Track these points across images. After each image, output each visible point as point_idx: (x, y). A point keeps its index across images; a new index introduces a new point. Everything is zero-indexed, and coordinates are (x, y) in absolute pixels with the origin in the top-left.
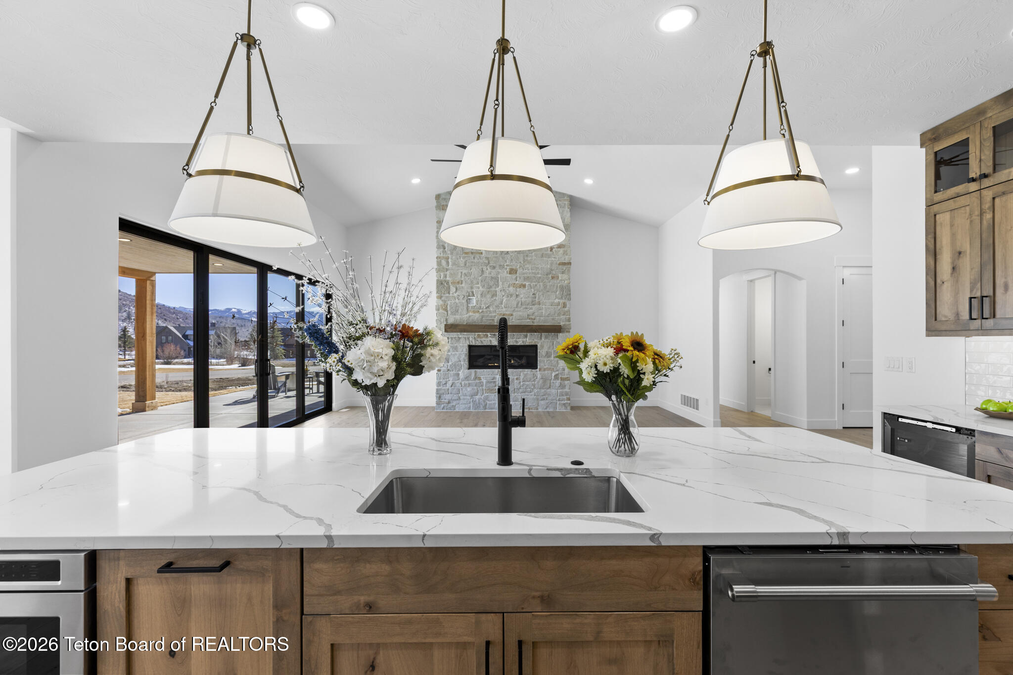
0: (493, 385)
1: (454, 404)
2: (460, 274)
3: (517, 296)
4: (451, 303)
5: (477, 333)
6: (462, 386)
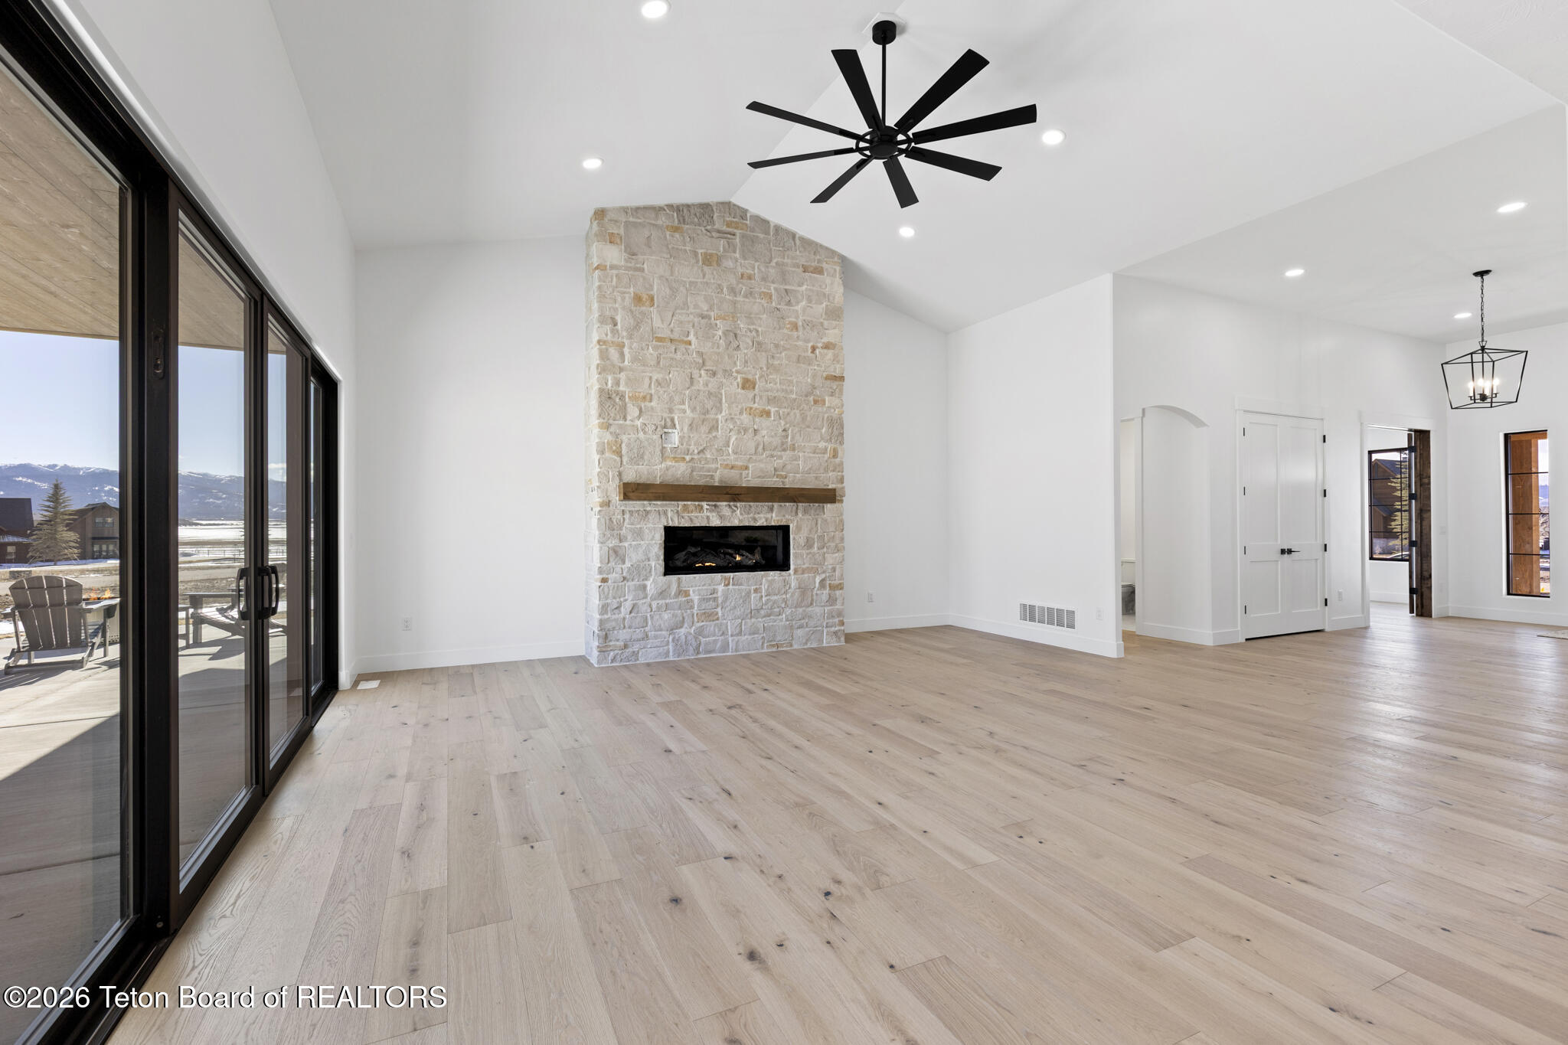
0: (714, 604)
1: (636, 648)
2: (647, 381)
3: (756, 431)
4: (629, 439)
5: (683, 503)
6: (651, 611)
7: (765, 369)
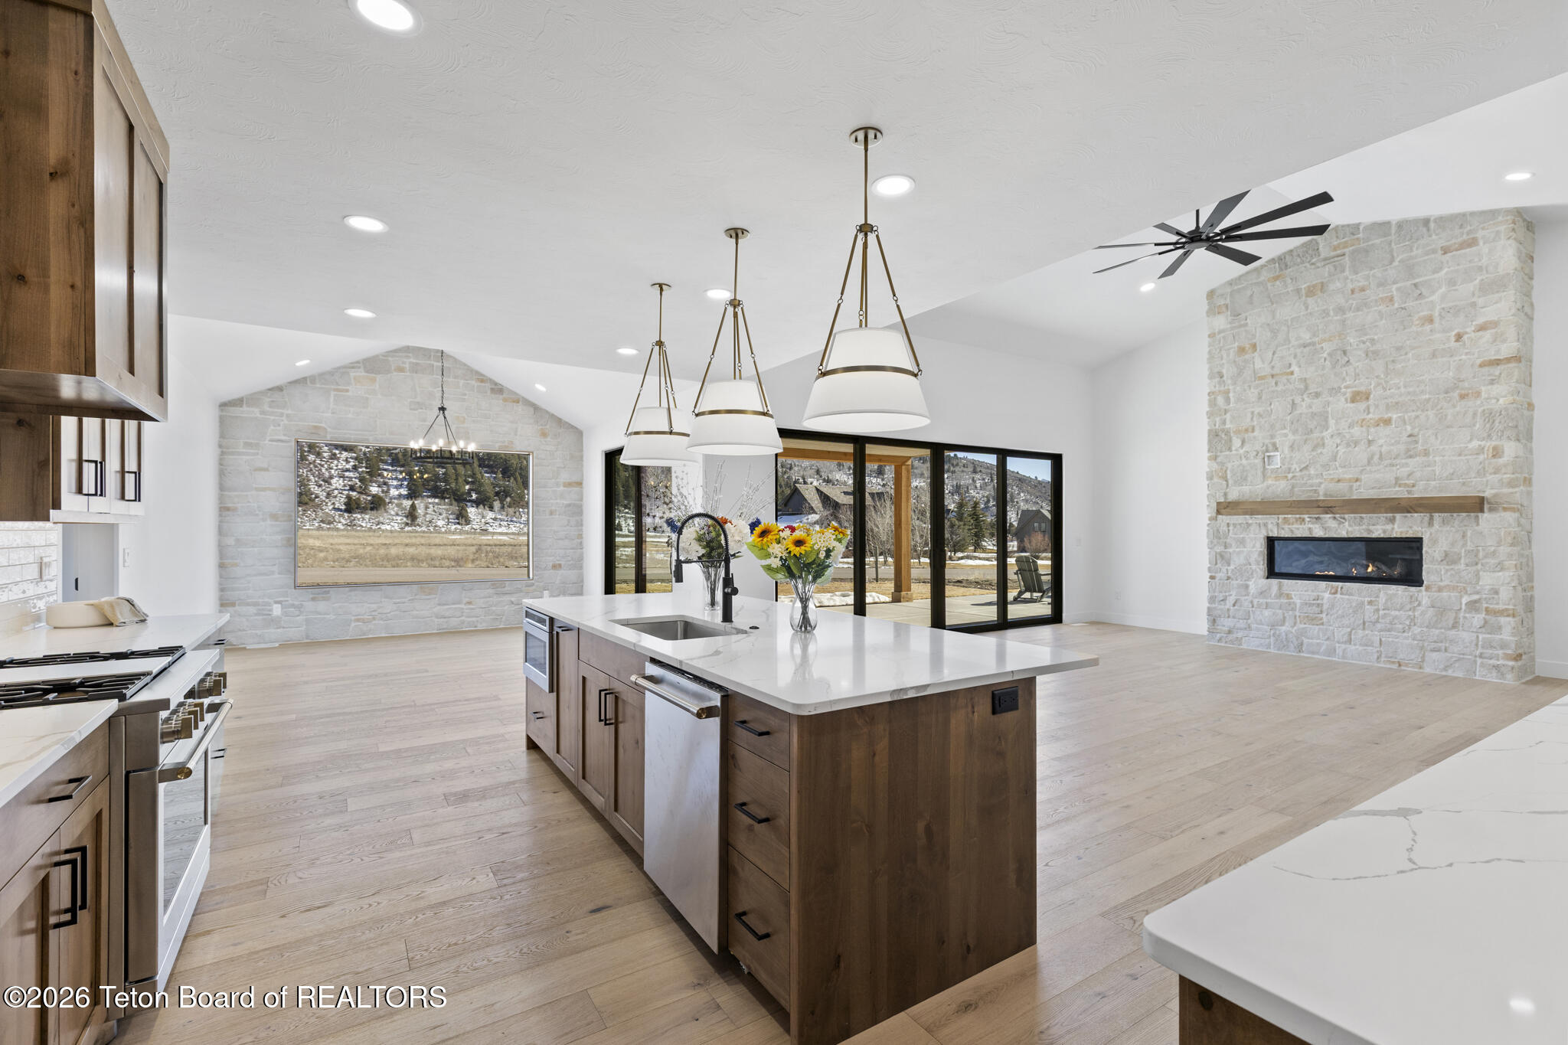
0: (1317, 610)
1: (1240, 635)
2: (1249, 416)
3: (1370, 442)
4: (1234, 466)
5: (1283, 516)
6: (1253, 607)
7: (1382, 376)
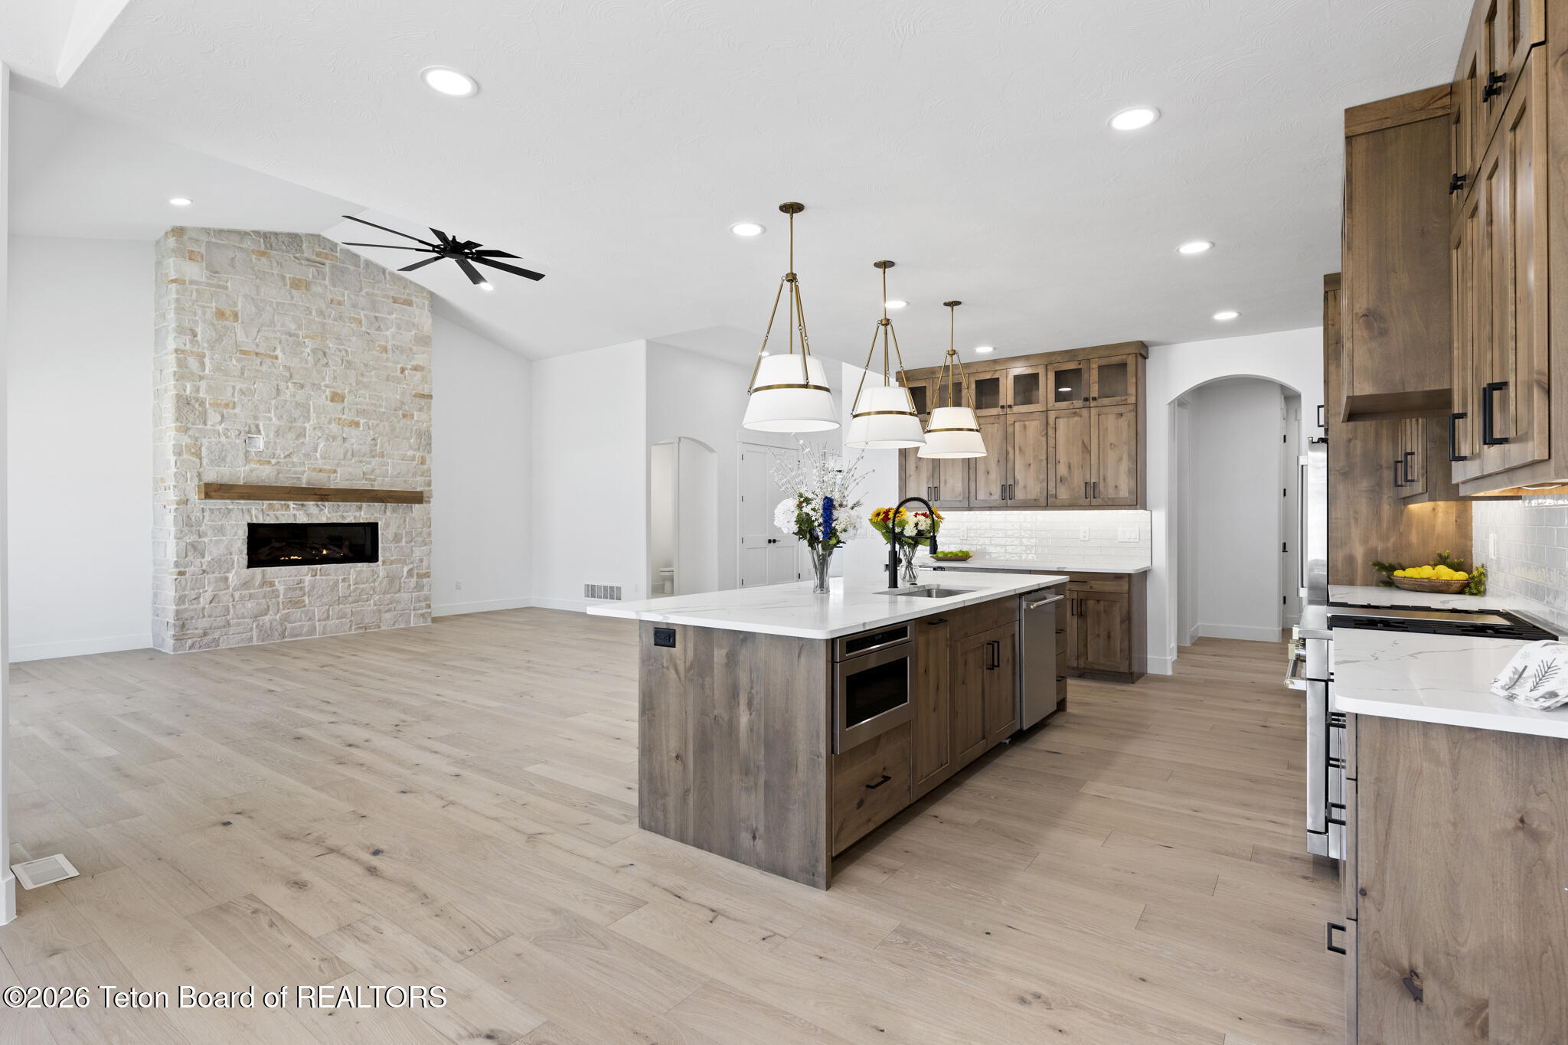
0: (301, 593)
1: (216, 635)
2: (230, 390)
3: (344, 439)
4: (210, 443)
5: (268, 502)
6: (234, 601)
7: (354, 384)
